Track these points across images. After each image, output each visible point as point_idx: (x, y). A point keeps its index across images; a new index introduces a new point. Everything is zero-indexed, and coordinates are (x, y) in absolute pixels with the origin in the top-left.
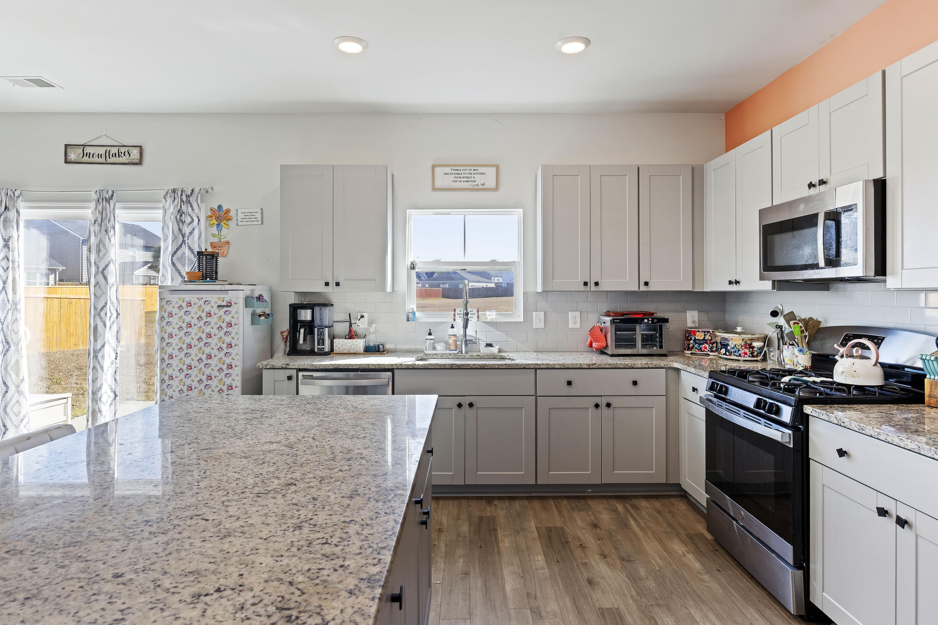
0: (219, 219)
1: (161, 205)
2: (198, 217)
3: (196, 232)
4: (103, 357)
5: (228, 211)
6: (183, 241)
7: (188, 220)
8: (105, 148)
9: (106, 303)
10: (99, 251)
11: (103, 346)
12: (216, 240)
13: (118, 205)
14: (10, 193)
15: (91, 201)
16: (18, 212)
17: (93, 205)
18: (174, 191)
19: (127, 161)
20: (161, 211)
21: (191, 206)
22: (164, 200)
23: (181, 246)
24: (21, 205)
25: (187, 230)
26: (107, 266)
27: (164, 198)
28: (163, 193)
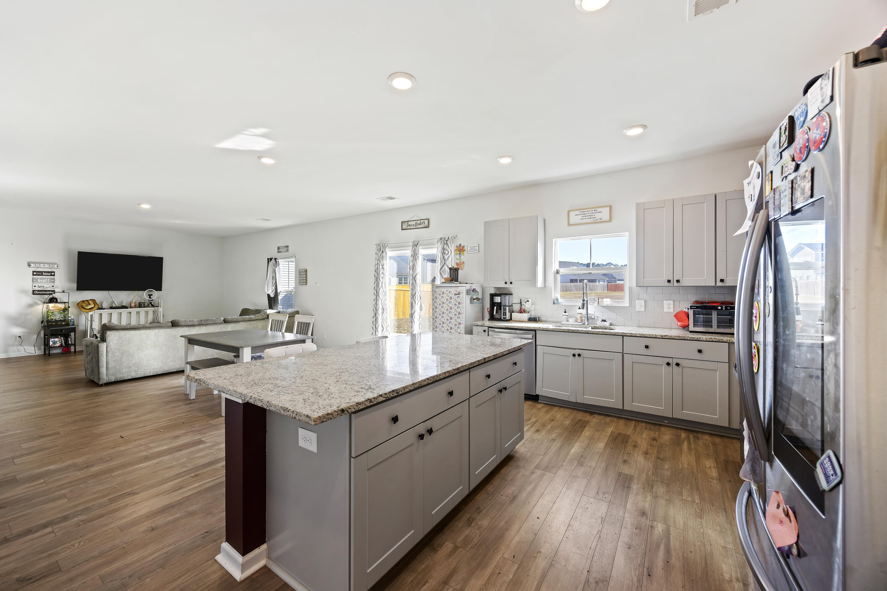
0: (460, 251)
1: (436, 246)
2: (451, 251)
3: (450, 258)
4: (414, 317)
5: (464, 247)
6: (445, 263)
7: (447, 252)
8: (415, 221)
9: (416, 293)
10: (413, 269)
11: (414, 312)
12: (458, 261)
13: (420, 247)
14: (384, 245)
15: (410, 246)
16: (386, 253)
17: (411, 248)
18: (441, 239)
19: (423, 227)
20: (436, 249)
21: (448, 246)
22: (437, 244)
23: (444, 265)
24: (387, 250)
25: (446, 257)
26: (416, 276)
27: (437, 242)
28: (437, 240)
